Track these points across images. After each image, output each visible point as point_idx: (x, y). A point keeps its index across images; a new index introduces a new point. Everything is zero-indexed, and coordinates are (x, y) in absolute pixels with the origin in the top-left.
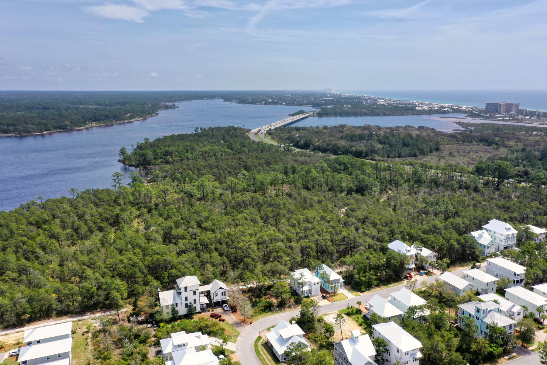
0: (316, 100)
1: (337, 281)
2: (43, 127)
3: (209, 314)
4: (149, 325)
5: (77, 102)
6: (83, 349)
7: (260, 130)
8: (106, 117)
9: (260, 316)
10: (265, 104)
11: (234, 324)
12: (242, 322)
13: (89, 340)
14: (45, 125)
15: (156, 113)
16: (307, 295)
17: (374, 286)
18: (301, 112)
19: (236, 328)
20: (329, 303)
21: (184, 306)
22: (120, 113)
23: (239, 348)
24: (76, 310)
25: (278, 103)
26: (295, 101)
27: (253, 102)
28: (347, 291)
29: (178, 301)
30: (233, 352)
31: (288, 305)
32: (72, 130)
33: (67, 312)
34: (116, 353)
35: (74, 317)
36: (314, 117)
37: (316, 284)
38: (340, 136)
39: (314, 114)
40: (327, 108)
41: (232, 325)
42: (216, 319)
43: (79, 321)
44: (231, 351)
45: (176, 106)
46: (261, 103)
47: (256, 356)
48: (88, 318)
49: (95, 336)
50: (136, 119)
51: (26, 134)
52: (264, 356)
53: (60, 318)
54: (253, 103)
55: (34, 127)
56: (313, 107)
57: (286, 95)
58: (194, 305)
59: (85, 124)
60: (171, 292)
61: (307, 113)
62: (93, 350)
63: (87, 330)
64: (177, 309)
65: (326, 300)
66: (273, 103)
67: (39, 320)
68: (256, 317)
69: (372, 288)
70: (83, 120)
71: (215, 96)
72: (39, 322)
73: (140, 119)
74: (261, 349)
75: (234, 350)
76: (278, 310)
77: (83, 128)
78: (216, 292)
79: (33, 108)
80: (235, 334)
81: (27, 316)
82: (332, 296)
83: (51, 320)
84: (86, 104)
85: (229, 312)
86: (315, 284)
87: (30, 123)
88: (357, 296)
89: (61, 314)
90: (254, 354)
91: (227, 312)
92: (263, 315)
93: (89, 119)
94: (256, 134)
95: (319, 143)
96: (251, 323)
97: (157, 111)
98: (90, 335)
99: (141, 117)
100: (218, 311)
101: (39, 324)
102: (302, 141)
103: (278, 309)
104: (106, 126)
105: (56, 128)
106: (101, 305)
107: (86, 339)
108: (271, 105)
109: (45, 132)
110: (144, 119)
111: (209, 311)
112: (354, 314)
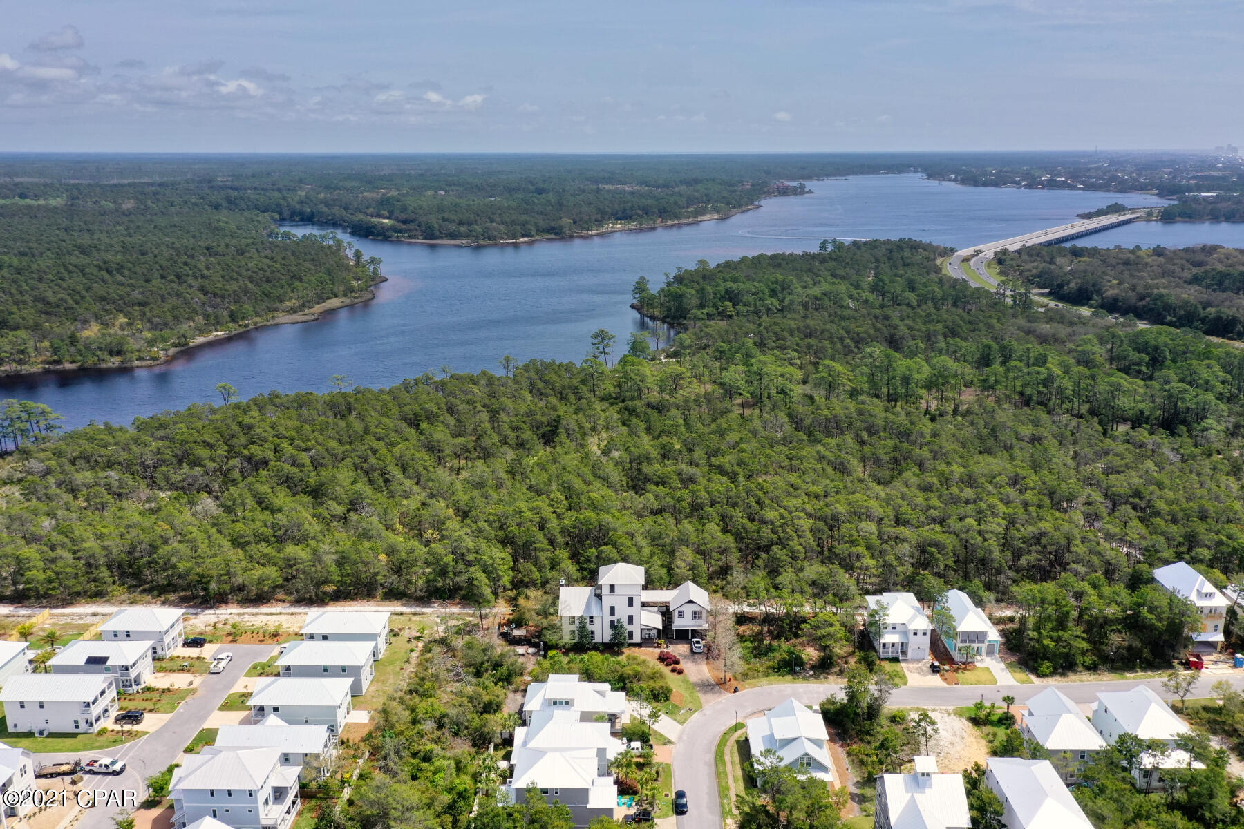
0: (1174, 177)
1: (980, 637)
2: (518, 228)
3: (658, 651)
4: (531, 650)
5: (604, 178)
6: (398, 669)
7: (978, 252)
8: (646, 211)
9: (765, 680)
10: (1029, 187)
11: (698, 685)
12: (718, 684)
13: (415, 655)
14: (524, 224)
15: (757, 203)
16: (895, 655)
17: (1080, 669)
18: (1116, 209)
19: (700, 695)
20: (944, 684)
21: (607, 625)
22: (676, 203)
23: (685, 738)
24: (419, 594)
25: (1064, 185)
26: (1114, 178)
27: (999, 182)
28: (1003, 665)
29: (595, 612)
30: (668, 742)
31: (836, 669)
32: (572, 237)
33: (401, 593)
34: (449, 690)
35: (410, 606)
36: (1148, 221)
37: (920, 633)
38: (1190, 276)
39: (1150, 214)
40: (1195, 200)
41: (695, 685)
42: (667, 665)
43: (415, 614)
44: (665, 738)
45: (806, 190)
46: (1018, 184)
47: (713, 762)
48: (434, 612)
49: (427, 649)
50: (708, 217)
51: (487, 242)
52: (729, 767)
53: (387, 603)
54: (996, 185)
55: (502, 228)
56: (1160, 195)
57: (1096, 162)
58: (629, 628)
59: (600, 226)
60: (584, 592)
61: (1133, 210)
62: (413, 675)
63: (418, 634)
64: (590, 627)
65: (938, 676)
66: (1051, 185)
67: (352, 600)
68: (753, 681)
69: (1075, 672)
70: (599, 217)
71: (909, 166)
72: (352, 603)
73: (716, 217)
74: (731, 750)
75: (673, 738)
76: (812, 676)
77: (594, 232)
78: (680, 609)
79: (517, 190)
80: (690, 706)
81: (330, 588)
82: (956, 670)
83: (372, 603)
84: (620, 182)
85: (700, 656)
86: (915, 634)
87: (498, 220)
88: (1022, 682)
89: (392, 595)
90: (710, 757)
91: (696, 656)
92: (772, 678)
93: (612, 214)
94: (966, 260)
95: (1116, 291)
96: (735, 691)
97: (759, 199)
98: (420, 645)
99: (718, 212)
100: (679, 649)
101: (350, 606)
102: (1072, 285)
103: (811, 673)
104: (641, 230)
105: (543, 231)
106: (462, 593)
107: (412, 651)
108: (1042, 188)
109: (522, 240)
110: (726, 218)
111: (659, 646)
112: (992, 723)
